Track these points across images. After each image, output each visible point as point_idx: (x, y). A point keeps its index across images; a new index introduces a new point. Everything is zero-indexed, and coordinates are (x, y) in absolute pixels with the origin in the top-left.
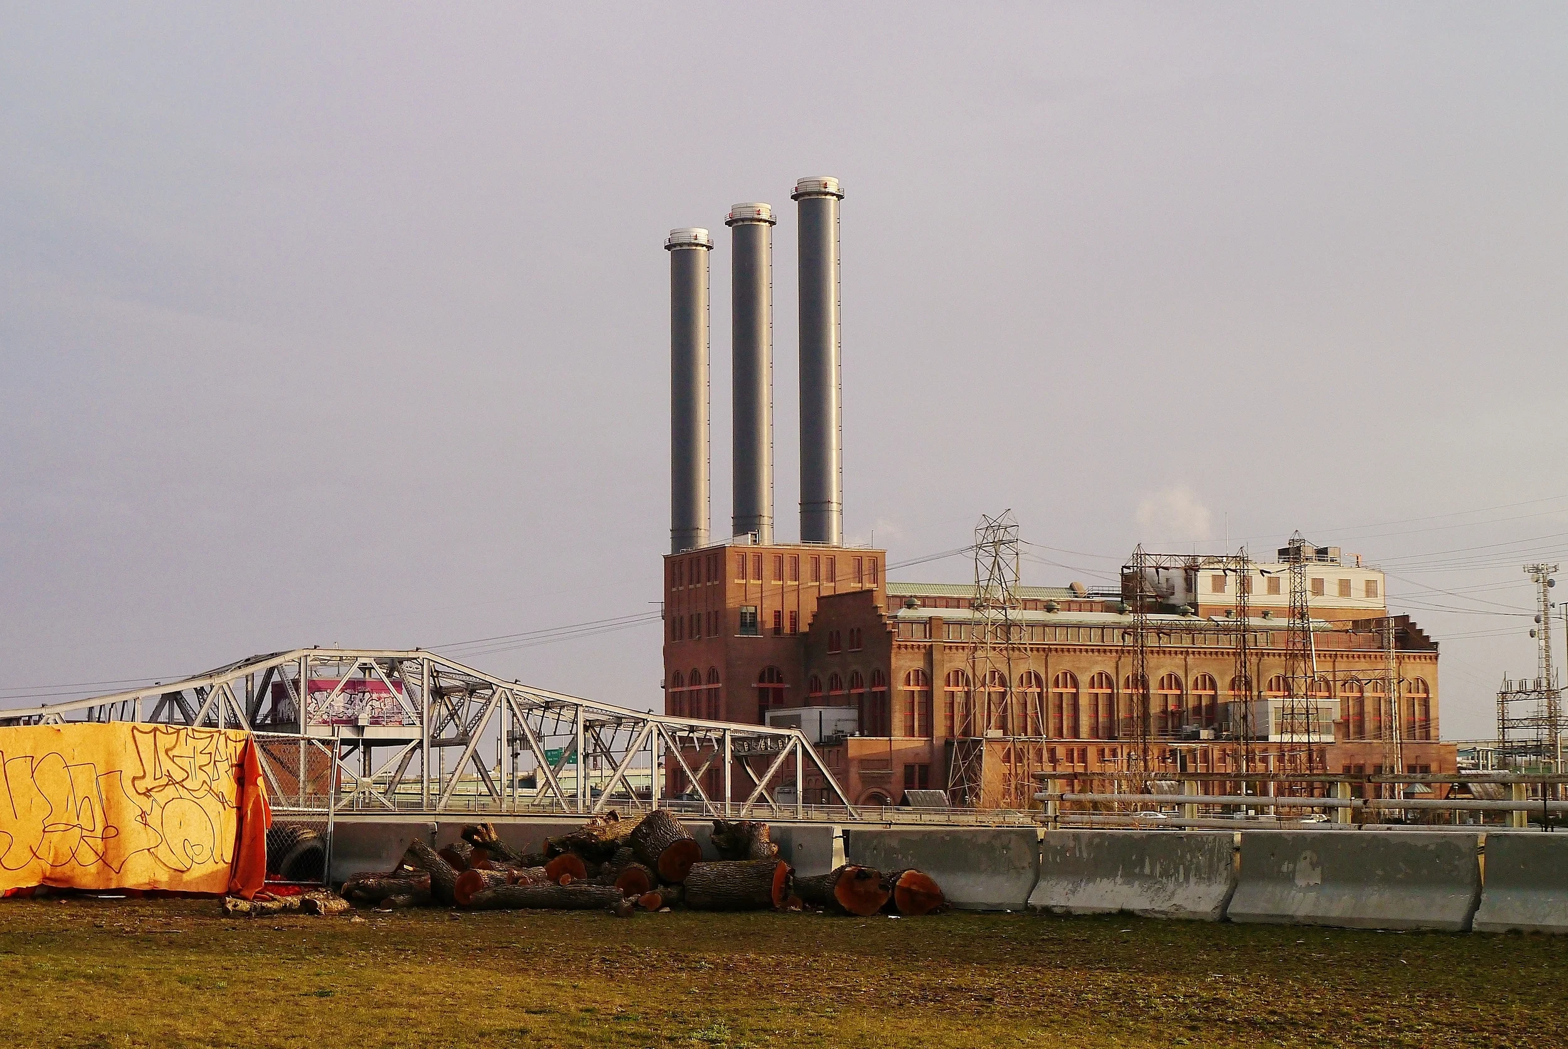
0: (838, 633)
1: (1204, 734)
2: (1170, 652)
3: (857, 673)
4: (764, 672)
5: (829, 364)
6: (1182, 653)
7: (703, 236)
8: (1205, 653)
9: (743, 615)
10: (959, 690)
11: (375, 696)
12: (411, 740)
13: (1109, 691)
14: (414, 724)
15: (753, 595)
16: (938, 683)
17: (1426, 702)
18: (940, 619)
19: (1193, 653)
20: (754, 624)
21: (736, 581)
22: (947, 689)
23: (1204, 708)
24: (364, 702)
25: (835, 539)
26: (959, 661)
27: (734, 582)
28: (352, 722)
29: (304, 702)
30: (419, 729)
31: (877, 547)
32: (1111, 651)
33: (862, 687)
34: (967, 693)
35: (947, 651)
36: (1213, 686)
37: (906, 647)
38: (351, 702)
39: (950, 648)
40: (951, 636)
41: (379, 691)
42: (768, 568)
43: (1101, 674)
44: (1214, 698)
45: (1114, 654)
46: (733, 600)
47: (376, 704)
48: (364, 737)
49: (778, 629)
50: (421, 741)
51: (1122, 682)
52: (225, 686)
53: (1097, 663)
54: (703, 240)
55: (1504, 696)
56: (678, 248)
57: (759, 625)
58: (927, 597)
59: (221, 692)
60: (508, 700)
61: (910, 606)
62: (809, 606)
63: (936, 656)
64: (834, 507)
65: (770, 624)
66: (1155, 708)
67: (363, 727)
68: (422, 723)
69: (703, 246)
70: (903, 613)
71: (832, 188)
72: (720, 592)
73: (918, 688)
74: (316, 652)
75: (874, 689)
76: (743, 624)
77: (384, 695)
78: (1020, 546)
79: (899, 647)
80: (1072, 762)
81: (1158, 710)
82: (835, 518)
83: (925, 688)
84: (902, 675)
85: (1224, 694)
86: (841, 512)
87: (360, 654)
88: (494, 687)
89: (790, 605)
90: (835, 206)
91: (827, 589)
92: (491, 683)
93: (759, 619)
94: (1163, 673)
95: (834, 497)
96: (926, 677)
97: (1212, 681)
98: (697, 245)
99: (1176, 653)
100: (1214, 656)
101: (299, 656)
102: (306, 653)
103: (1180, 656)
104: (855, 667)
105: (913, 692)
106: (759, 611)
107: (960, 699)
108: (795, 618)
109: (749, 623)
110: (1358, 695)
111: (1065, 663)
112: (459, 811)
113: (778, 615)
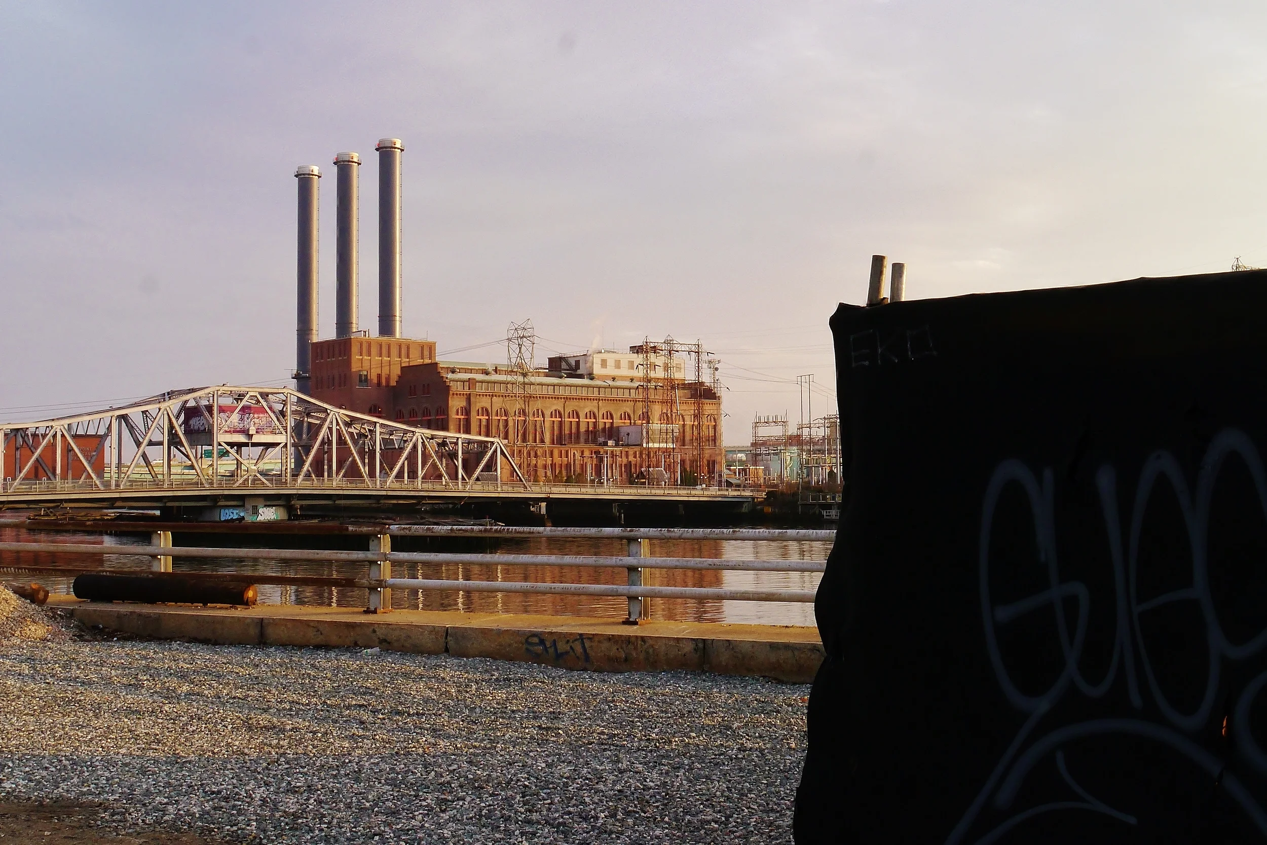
0: (415, 386)
1: (610, 443)
2: (591, 399)
3: (427, 409)
4: (371, 408)
5: (396, 241)
6: (596, 399)
7: (316, 170)
8: (608, 400)
9: (361, 376)
10: (484, 418)
11: (256, 416)
12: (280, 444)
13: (560, 419)
14: (281, 433)
15: (366, 365)
16: (473, 413)
17: (715, 427)
18: (474, 379)
19: (602, 400)
20: (366, 380)
21: (357, 357)
22: (478, 417)
23: (607, 429)
24: (249, 419)
25: (398, 335)
26: (485, 402)
27: (356, 357)
28: (245, 432)
29: (218, 420)
30: (285, 436)
31: (430, 340)
32: (561, 398)
33: (430, 416)
34: (488, 420)
35: (478, 397)
36: (612, 418)
37: (457, 394)
38: (242, 419)
39: (480, 395)
40: (478, 389)
41: (258, 413)
42: (374, 350)
43: (556, 410)
44: (612, 423)
45: (563, 400)
46: (355, 367)
47: (257, 421)
48: (253, 441)
49: (379, 383)
50: (286, 444)
51: (566, 415)
52: (168, 409)
53: (554, 404)
54: (316, 172)
55: (756, 424)
56: (302, 176)
57: (369, 381)
58: (462, 368)
59: (165, 412)
60: (336, 419)
61: (453, 372)
62: (396, 372)
63: (472, 399)
64: (398, 318)
65: (375, 381)
66: (583, 429)
67: (252, 435)
68: (286, 432)
69: (316, 175)
70: (450, 376)
71: (398, 145)
72: (348, 363)
73: (463, 417)
74: (224, 388)
75: (437, 417)
76: (361, 381)
77: (261, 415)
78: (536, 340)
79: (453, 394)
80: (561, 457)
81: (584, 430)
82: (398, 323)
83: (466, 417)
84: (454, 410)
85: (617, 422)
86: (401, 321)
87: (250, 390)
88: (329, 411)
89: (385, 371)
90: (400, 154)
91: (405, 362)
92: (327, 409)
93: (369, 378)
94: (587, 410)
95: (398, 314)
96: (467, 411)
97: (611, 415)
98: (313, 175)
99: (593, 400)
100: (612, 402)
101: (213, 390)
102: (217, 388)
103: (595, 401)
104: (425, 405)
105: (460, 419)
106: (369, 374)
107: (484, 423)
108: (388, 379)
109: (364, 380)
110: (683, 423)
111: (539, 404)
112: (309, 487)
113: (379, 376)
